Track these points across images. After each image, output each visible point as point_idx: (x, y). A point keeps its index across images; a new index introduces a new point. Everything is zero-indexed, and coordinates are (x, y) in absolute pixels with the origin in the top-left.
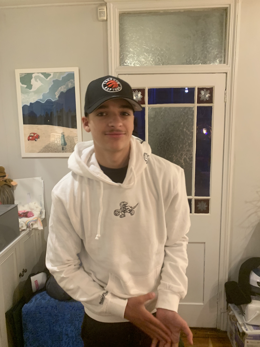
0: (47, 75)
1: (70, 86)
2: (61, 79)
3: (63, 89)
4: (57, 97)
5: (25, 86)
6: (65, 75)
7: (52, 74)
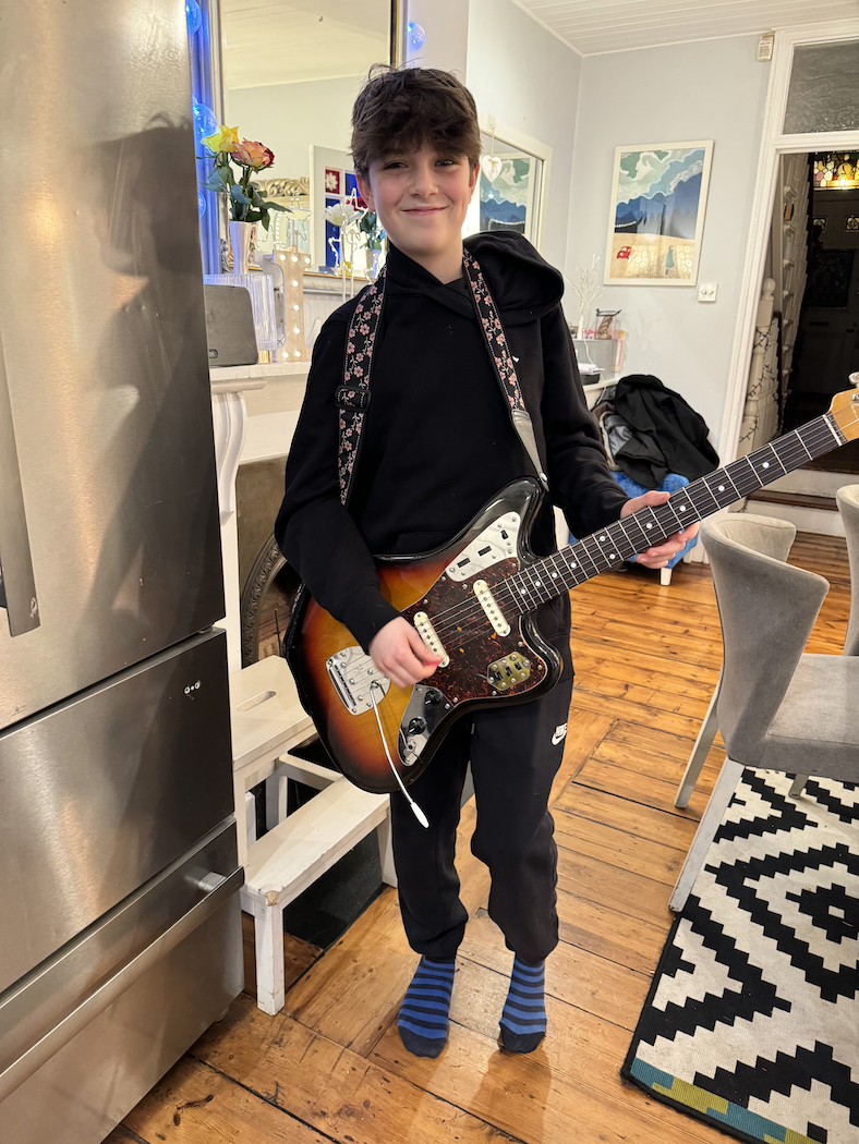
0: (661, 155)
1: (695, 171)
2: (682, 161)
3: (684, 176)
4: (672, 189)
5: (627, 173)
6: (690, 154)
7: (670, 152)
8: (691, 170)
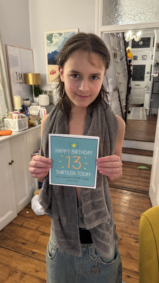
0: (60, 34)
2: (68, 37)
5: (49, 42)
6: (70, 34)
7: (63, 34)
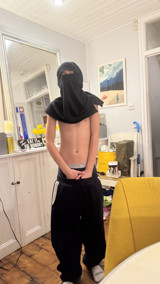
0: (110, 65)
1: (121, 68)
2: (117, 66)
3: (118, 71)
4: (115, 75)
5: (101, 73)
6: (119, 63)
7: (113, 64)
8: (120, 68)
